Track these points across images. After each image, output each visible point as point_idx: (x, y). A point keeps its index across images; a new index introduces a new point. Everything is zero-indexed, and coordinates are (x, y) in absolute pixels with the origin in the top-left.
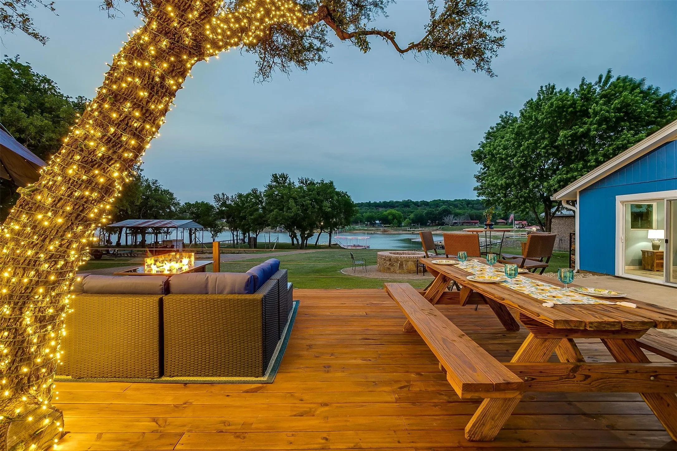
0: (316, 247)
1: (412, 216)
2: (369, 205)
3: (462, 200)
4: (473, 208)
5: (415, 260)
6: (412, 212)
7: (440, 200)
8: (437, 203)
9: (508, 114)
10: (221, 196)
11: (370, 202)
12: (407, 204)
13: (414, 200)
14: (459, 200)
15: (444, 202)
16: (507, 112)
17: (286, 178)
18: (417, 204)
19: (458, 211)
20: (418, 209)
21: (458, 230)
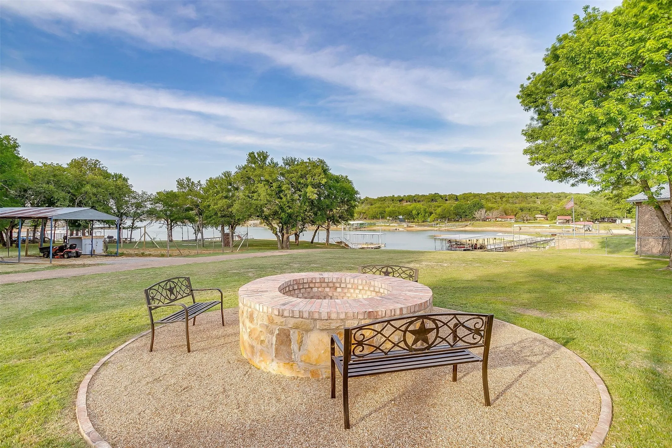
0: (311, 245)
1: (439, 210)
2: (393, 199)
3: (496, 193)
4: (507, 201)
5: (334, 325)
6: (439, 207)
7: (470, 193)
8: (466, 197)
9: (590, 10)
10: (185, 182)
11: (393, 196)
12: (434, 198)
13: (442, 194)
14: (493, 194)
15: (475, 195)
16: (587, 7)
17: (265, 158)
18: (445, 199)
19: (490, 205)
20: (446, 203)
21: (491, 226)
